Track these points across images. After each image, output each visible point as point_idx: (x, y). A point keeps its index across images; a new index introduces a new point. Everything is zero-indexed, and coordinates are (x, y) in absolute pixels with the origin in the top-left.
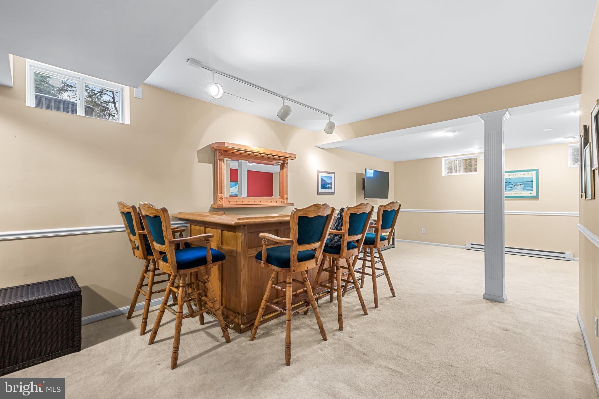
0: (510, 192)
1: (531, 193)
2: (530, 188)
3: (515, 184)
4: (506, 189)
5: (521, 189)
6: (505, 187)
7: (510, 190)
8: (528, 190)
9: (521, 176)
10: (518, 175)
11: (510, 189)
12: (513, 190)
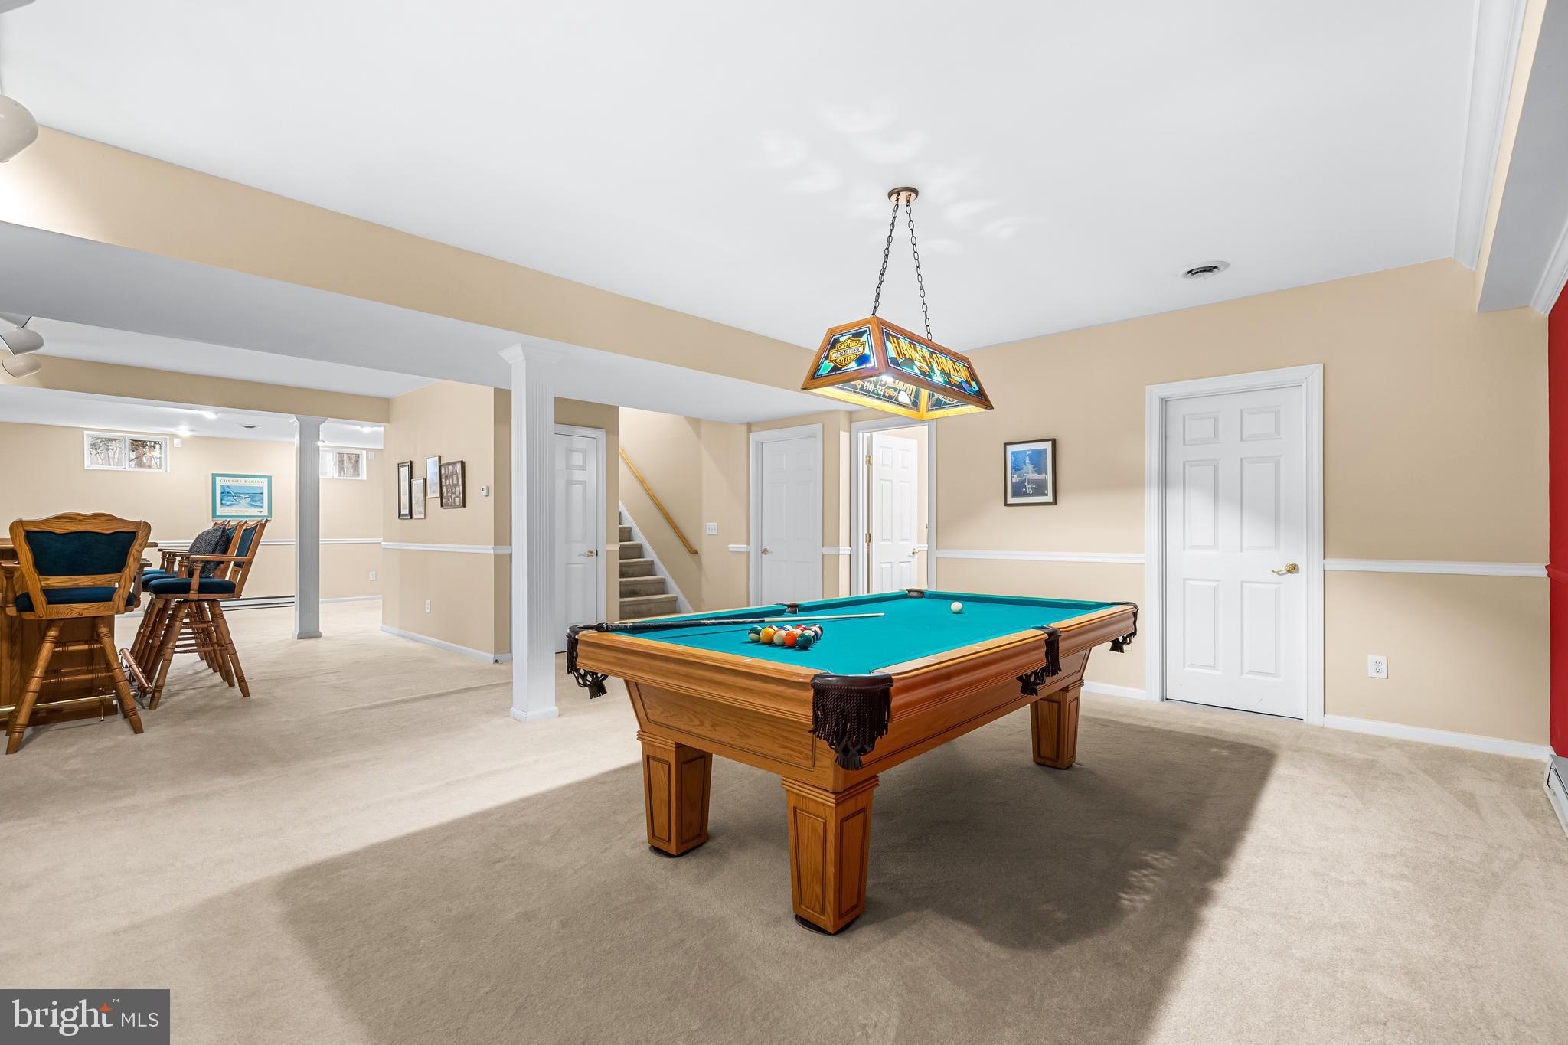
0: (230, 509)
1: (260, 512)
2: (258, 504)
3: (237, 496)
4: (222, 504)
5: (247, 505)
6: (222, 500)
7: (228, 505)
8: (257, 507)
9: (247, 485)
10: (242, 483)
11: (228, 503)
12: (234, 506)
